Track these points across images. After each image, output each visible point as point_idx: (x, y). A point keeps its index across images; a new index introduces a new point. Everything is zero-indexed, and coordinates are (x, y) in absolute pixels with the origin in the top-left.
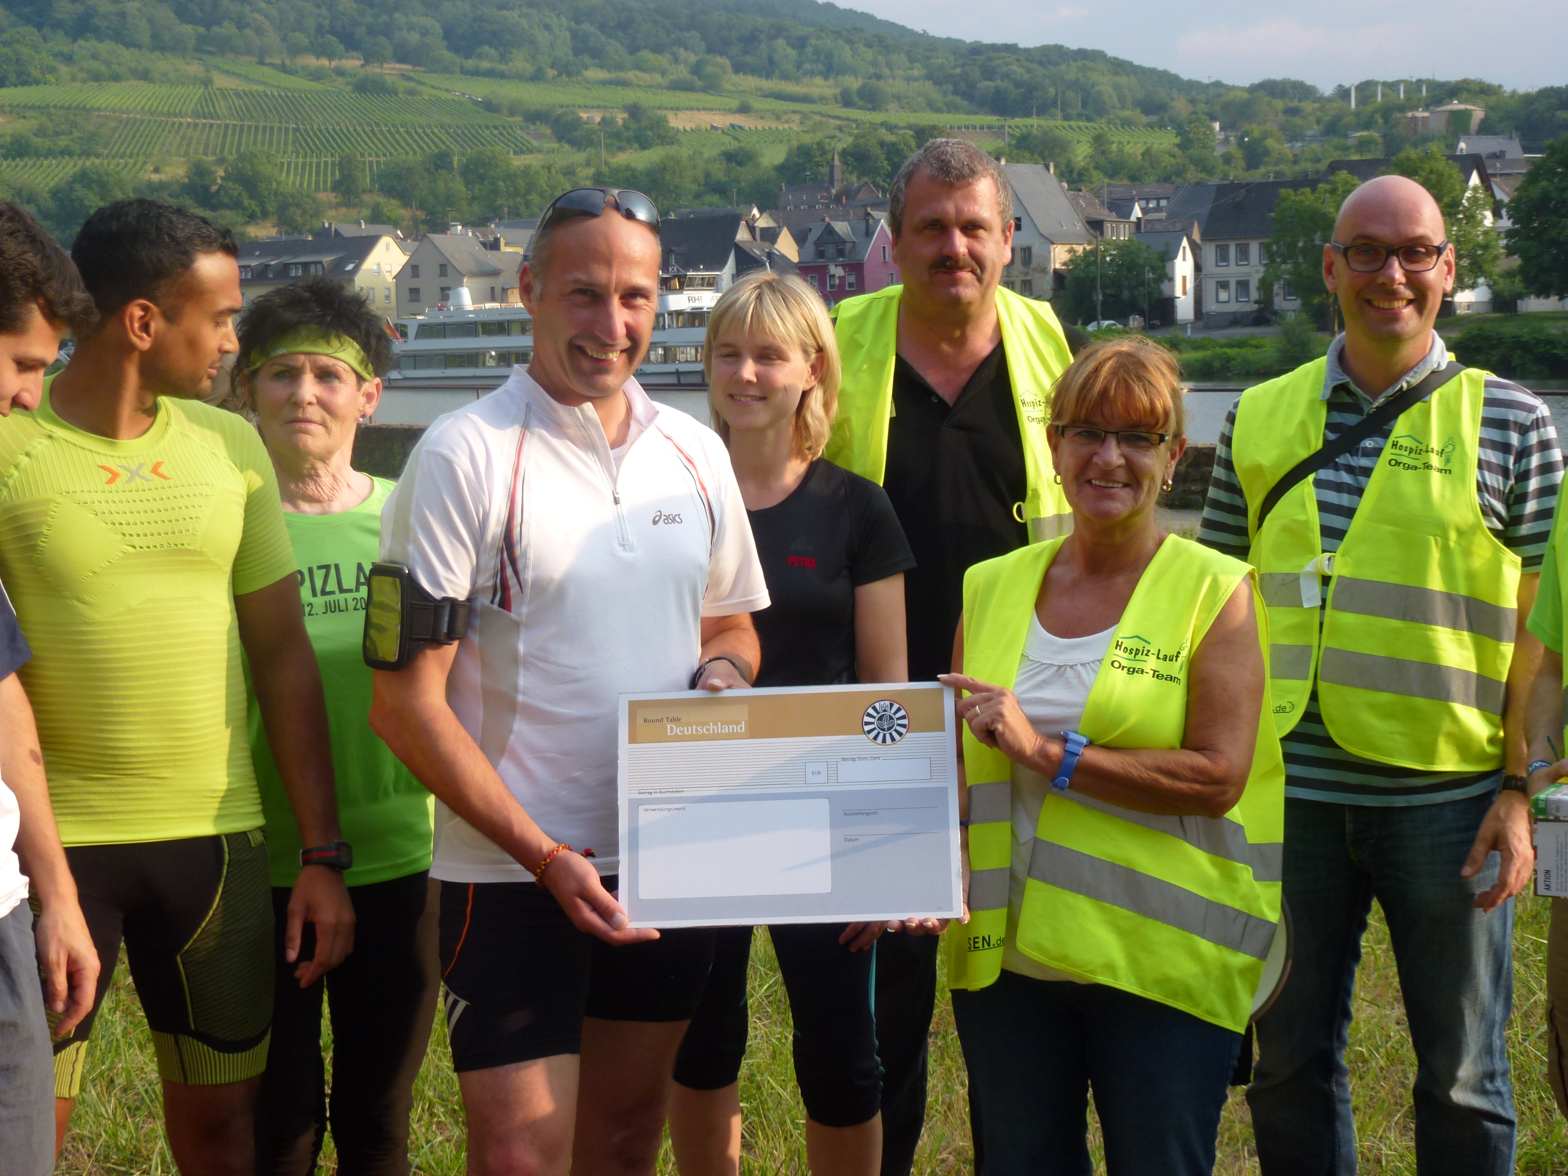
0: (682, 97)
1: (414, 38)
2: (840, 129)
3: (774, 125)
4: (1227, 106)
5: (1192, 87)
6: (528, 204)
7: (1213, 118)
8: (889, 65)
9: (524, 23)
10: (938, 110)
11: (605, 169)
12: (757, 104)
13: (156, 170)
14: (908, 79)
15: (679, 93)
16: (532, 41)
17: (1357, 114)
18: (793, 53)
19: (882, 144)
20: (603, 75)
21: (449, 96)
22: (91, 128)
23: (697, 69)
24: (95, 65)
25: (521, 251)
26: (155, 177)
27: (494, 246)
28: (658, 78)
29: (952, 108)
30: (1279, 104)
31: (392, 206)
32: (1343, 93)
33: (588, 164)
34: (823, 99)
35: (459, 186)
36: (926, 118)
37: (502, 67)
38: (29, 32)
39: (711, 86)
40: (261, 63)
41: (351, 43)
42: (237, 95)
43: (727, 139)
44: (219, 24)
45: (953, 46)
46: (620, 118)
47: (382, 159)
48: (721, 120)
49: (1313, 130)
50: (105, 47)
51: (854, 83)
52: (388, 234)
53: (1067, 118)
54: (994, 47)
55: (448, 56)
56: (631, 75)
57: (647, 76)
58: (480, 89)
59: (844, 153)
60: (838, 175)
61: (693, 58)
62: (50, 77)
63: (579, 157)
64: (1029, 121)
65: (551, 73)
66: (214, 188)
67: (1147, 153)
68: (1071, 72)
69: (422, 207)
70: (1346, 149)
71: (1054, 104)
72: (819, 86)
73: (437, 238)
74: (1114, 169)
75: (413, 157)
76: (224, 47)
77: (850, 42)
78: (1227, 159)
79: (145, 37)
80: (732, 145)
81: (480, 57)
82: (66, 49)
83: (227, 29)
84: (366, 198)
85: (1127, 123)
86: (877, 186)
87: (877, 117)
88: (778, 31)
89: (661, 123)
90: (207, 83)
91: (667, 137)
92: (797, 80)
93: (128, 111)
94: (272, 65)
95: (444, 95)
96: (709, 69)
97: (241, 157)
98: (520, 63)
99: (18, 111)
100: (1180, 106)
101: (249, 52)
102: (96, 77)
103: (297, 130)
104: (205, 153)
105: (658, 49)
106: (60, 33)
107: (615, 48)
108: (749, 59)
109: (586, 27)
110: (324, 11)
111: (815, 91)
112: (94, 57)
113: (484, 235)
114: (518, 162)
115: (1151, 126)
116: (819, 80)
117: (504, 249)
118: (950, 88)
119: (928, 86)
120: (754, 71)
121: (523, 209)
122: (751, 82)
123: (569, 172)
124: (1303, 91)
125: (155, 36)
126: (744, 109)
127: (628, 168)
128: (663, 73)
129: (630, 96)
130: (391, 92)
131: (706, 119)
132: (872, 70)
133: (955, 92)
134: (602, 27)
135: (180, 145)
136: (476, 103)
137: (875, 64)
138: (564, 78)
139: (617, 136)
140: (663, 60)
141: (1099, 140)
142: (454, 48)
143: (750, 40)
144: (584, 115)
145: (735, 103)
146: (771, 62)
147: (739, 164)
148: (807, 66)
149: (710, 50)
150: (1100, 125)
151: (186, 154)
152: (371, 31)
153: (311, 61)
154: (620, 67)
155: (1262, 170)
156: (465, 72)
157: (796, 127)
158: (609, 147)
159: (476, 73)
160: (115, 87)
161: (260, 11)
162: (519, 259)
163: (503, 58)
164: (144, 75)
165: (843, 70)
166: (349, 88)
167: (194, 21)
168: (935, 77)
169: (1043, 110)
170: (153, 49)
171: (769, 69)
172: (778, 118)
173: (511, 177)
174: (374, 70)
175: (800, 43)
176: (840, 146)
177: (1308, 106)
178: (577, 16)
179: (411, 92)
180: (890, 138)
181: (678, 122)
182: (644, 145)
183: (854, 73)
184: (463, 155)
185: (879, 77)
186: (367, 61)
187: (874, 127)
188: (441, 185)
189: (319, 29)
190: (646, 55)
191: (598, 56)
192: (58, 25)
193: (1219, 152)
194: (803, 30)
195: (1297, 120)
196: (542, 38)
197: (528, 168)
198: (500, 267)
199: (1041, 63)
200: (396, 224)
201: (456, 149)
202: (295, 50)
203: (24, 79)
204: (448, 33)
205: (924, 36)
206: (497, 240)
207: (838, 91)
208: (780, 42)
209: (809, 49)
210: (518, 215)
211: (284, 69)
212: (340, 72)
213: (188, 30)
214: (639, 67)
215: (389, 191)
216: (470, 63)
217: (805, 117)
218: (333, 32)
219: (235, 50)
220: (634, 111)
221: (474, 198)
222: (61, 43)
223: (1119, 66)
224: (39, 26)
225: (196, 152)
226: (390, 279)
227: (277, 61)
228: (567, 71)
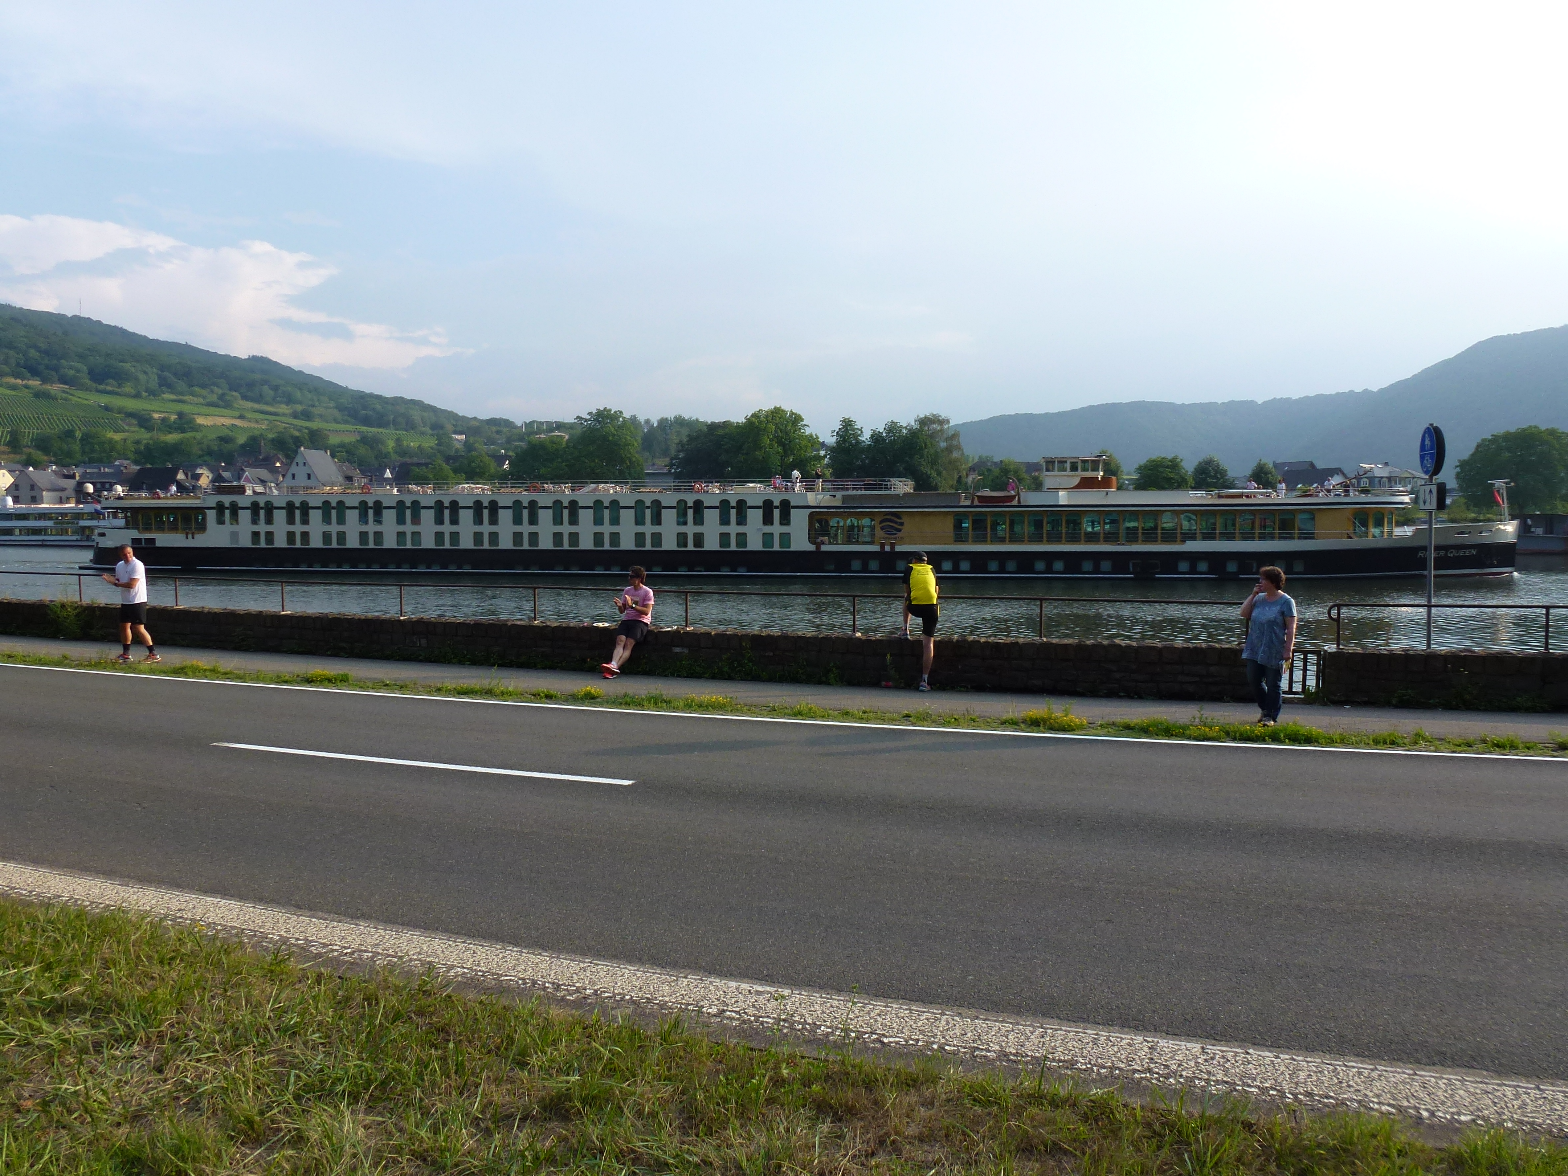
0: (212, 410)
1: (72, 372)
3: (250, 425)
4: (470, 428)
8: (318, 400)
9: (133, 370)
10: (331, 423)
11: (155, 442)
14: (327, 408)
15: (211, 408)
16: (137, 379)
18: (272, 392)
20: (171, 396)
21: (87, 403)
23: (221, 397)
28: (201, 400)
29: (344, 422)
30: (493, 429)
31: (37, 455)
33: (148, 439)
34: (282, 415)
37: (118, 390)
39: (228, 405)
41: (34, 372)
43: (228, 431)
46: (173, 418)
47: (35, 431)
48: (228, 422)
49: (503, 441)
51: (299, 408)
53: (395, 429)
55: (88, 382)
56: (187, 398)
57: (195, 399)
58: (104, 400)
61: (221, 392)
63: (145, 435)
65: (145, 394)
71: (391, 423)
72: (282, 408)
75: (53, 431)
77: (303, 389)
80: (226, 434)
81: (107, 384)
84: (25, 449)
85: (419, 433)
87: (306, 424)
88: (267, 381)
89: (192, 421)
91: (197, 428)
92: (272, 405)
95: (82, 401)
96: (228, 398)
98: (128, 388)
105: (203, 387)
107: (181, 385)
108: (249, 394)
110: (21, 356)
111: (280, 411)
114: (112, 436)
115: (429, 435)
116: (283, 406)
118: (346, 413)
119: (335, 411)
120: (251, 400)
122: (250, 405)
126: (242, 417)
127: (166, 441)
128: (204, 398)
129: (185, 408)
130: (53, 398)
131: (220, 421)
132: (310, 403)
133: (347, 415)
134: (176, 374)
136: (101, 407)
137: (312, 400)
138: (151, 397)
139: (168, 426)
140: (205, 392)
142: (93, 379)
143: (252, 385)
144: (156, 416)
145: (237, 414)
146: (261, 395)
148: (278, 399)
149: (232, 389)
150: (409, 433)
152: (48, 367)
153: (10, 380)
154: (182, 394)
156: (98, 391)
157: (264, 428)
159: (103, 392)
163: (120, 386)
165: (296, 402)
166: (30, 395)
168: (341, 407)
171: (259, 399)
172: (257, 422)
174: (46, 387)
175: (277, 388)
177: (505, 430)
179: (65, 399)
180: (297, 434)
181: (200, 421)
182: (181, 431)
183: (301, 403)
184: (82, 431)
185: (313, 406)
186: (43, 383)
188: (65, 445)
189: (19, 365)
190: (197, 388)
191: (171, 388)
196: (143, 377)
199: (391, 404)
201: (78, 428)
202: (2, 374)
204: (91, 371)
207: (291, 411)
208: (267, 387)
209: (280, 392)
212: (26, 387)
214: (192, 394)
215: (37, 447)
216: (101, 387)
217: (270, 422)
218: (25, 366)
220: (181, 415)
228: (153, 393)
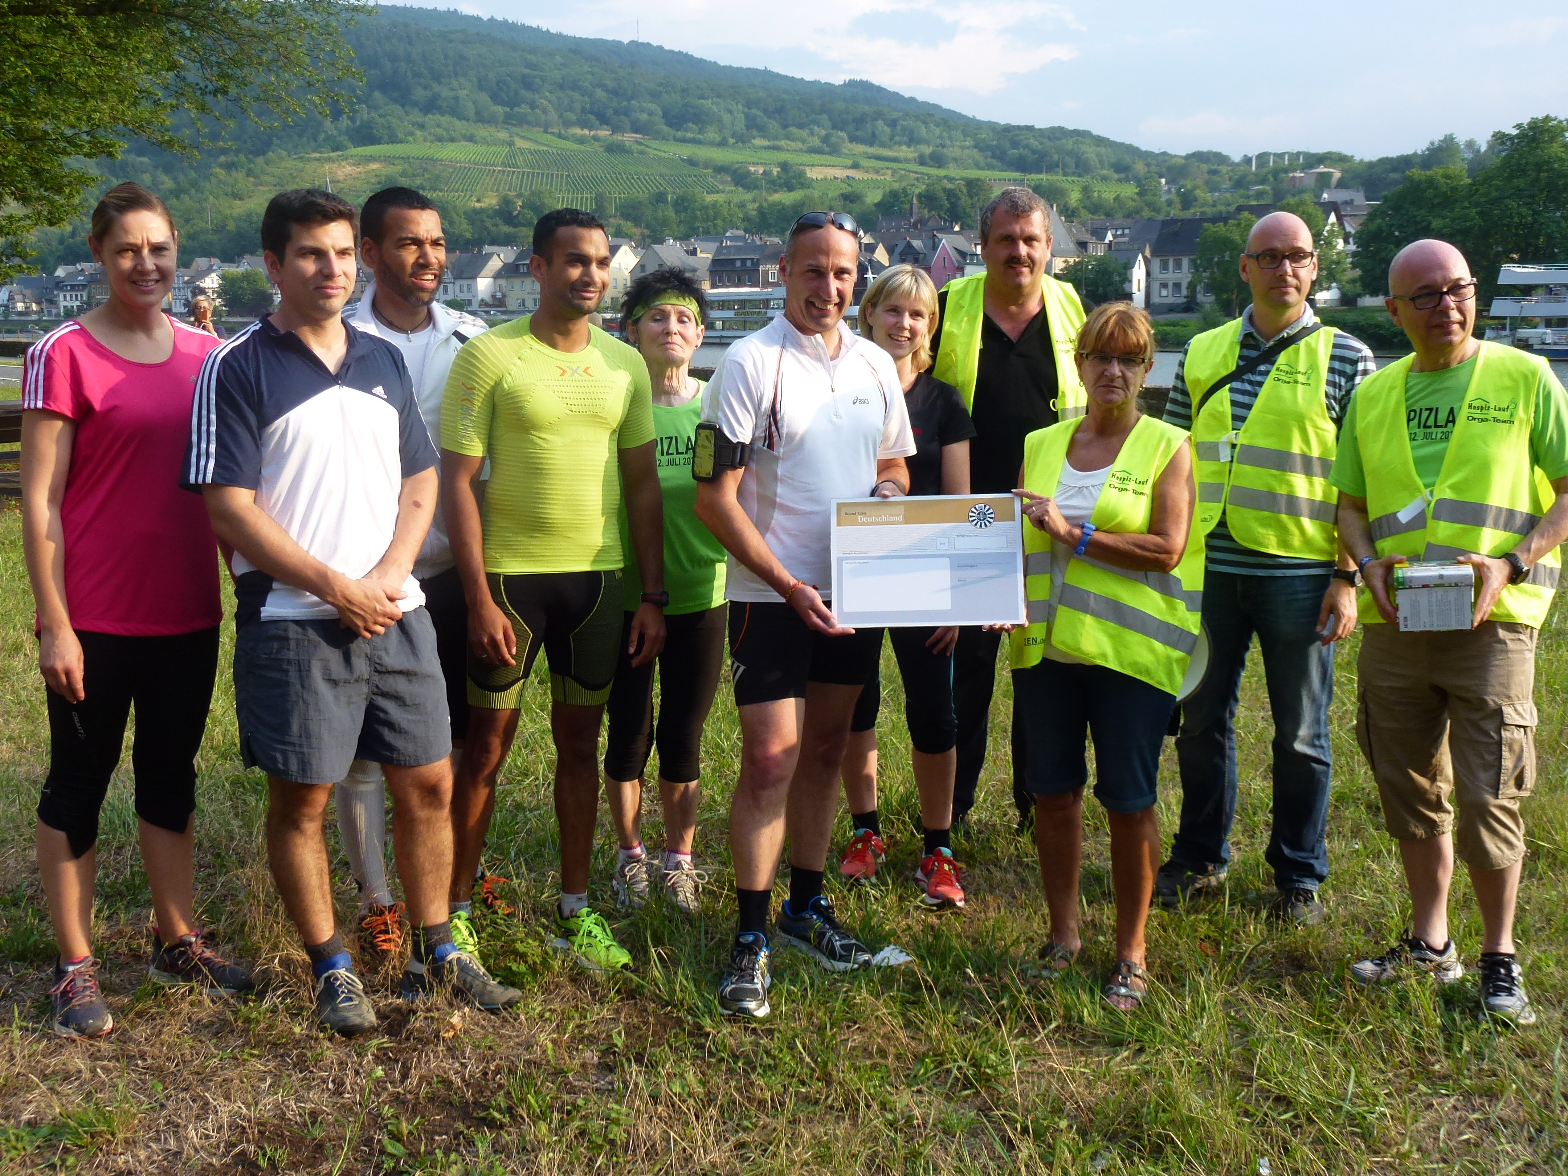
0: (817, 158)
1: (644, 117)
2: (917, 179)
3: (874, 177)
4: (1170, 168)
5: (1148, 154)
6: (715, 226)
7: (1161, 176)
8: (950, 138)
9: (714, 107)
10: (982, 169)
11: (765, 204)
12: (864, 163)
13: (478, 201)
14: (963, 148)
15: (813, 155)
16: (720, 120)
17: (1256, 174)
18: (888, 130)
19: (944, 190)
20: (765, 143)
21: (666, 155)
22: (436, 172)
23: (825, 140)
24: (439, 131)
25: (710, 256)
26: (477, 205)
27: (694, 253)
28: (800, 145)
29: (991, 167)
30: (1205, 167)
31: (628, 226)
32: (1247, 160)
33: (754, 201)
34: (907, 161)
35: (671, 214)
36: (974, 174)
37: (700, 137)
38: (397, 109)
39: (834, 151)
40: (546, 132)
41: (604, 120)
42: (531, 153)
43: (844, 186)
44: (519, 105)
45: (992, 127)
46: (776, 170)
47: (623, 196)
48: (841, 173)
49: (1227, 185)
50: (445, 119)
51: (927, 150)
52: (626, 244)
53: (1065, 175)
54: (1019, 128)
55: (665, 129)
56: (782, 143)
57: (793, 144)
58: (685, 151)
59: (920, 196)
60: (915, 210)
61: (823, 133)
62: (410, 139)
63: (749, 196)
64: (1040, 176)
65: (732, 141)
66: (515, 213)
67: (1117, 198)
68: (1069, 144)
69: (647, 227)
70: (1248, 197)
71: (1057, 166)
72: (904, 152)
73: (657, 247)
74: (1095, 208)
75: (642, 195)
76: (522, 121)
77: (925, 123)
78: (1170, 203)
79: (471, 113)
80: (847, 189)
81: (686, 130)
82: (420, 120)
83: (524, 109)
84: (612, 220)
85: (1104, 179)
86: (941, 217)
87: (942, 172)
88: (878, 115)
89: (802, 174)
90: (511, 144)
92: (890, 148)
93: (460, 162)
94: (552, 133)
95: (663, 155)
96: (834, 140)
97: (533, 193)
98: (712, 134)
99: (389, 160)
100: (1140, 168)
101: (538, 125)
102: (440, 139)
103: (569, 176)
104: (510, 190)
105: (801, 126)
106: (416, 110)
107: (773, 125)
108: (859, 133)
109: (754, 111)
110: (586, 99)
111: (902, 155)
112: (439, 126)
113: (687, 246)
114: (710, 198)
115: (1120, 180)
116: (904, 148)
117: (699, 255)
118: (989, 154)
119: (975, 153)
120: (863, 141)
121: (712, 230)
122: (860, 148)
123: (742, 205)
124: (1220, 159)
125: (478, 113)
126: (855, 166)
127: (780, 203)
128: (804, 142)
129: (782, 157)
130: (629, 152)
131: (831, 172)
132: (939, 142)
133: (993, 157)
134: (765, 111)
135: (494, 185)
136: (683, 160)
137: (941, 137)
138: (740, 144)
139: (773, 182)
140: (804, 133)
141: (1086, 190)
142: (669, 124)
143: (860, 121)
144: (752, 169)
145: (850, 162)
146: (874, 135)
147: (852, 202)
148: (897, 138)
149: (835, 127)
150: (1086, 179)
151: (497, 190)
152: (616, 112)
153: (578, 131)
154: (776, 138)
155: (1192, 210)
156: (676, 140)
157: (888, 178)
158: (767, 190)
159: (683, 140)
160: (452, 146)
161: (545, 98)
162: (709, 262)
163: (701, 131)
164: (471, 139)
165: (919, 141)
166: (602, 149)
167: (503, 104)
168: (980, 147)
169: (1050, 169)
170: (476, 122)
171: (871, 140)
172: (877, 172)
173: (704, 208)
174: (618, 137)
175: (893, 123)
176: (917, 191)
177: (1223, 169)
178: (749, 104)
179: (642, 153)
180: (950, 186)
181: (813, 174)
182: (791, 189)
183: (927, 143)
184: (674, 193)
185: (943, 146)
186: (614, 132)
187: (940, 179)
188: (660, 213)
189: (583, 110)
190: (793, 130)
191: (762, 130)
192: (415, 104)
193: (1164, 198)
194: (895, 115)
195: (1216, 178)
196: (726, 118)
197: (716, 202)
198: (697, 266)
199: (1049, 139)
200: (631, 238)
201: (669, 190)
202: (568, 124)
203: (393, 139)
204: (666, 114)
205: (973, 120)
206: (695, 249)
207: (917, 155)
208: (880, 123)
209: (899, 128)
210: (709, 233)
211: (560, 136)
212: (596, 139)
213: (499, 109)
214: (788, 137)
215: (626, 216)
216: (680, 134)
217: (895, 171)
218: (592, 112)
219: (529, 123)
220: (784, 166)
221: (681, 222)
222: (416, 116)
223: (1100, 141)
224: (403, 106)
225: (504, 189)
226: (627, 273)
227: (556, 131)
228: (742, 140)
